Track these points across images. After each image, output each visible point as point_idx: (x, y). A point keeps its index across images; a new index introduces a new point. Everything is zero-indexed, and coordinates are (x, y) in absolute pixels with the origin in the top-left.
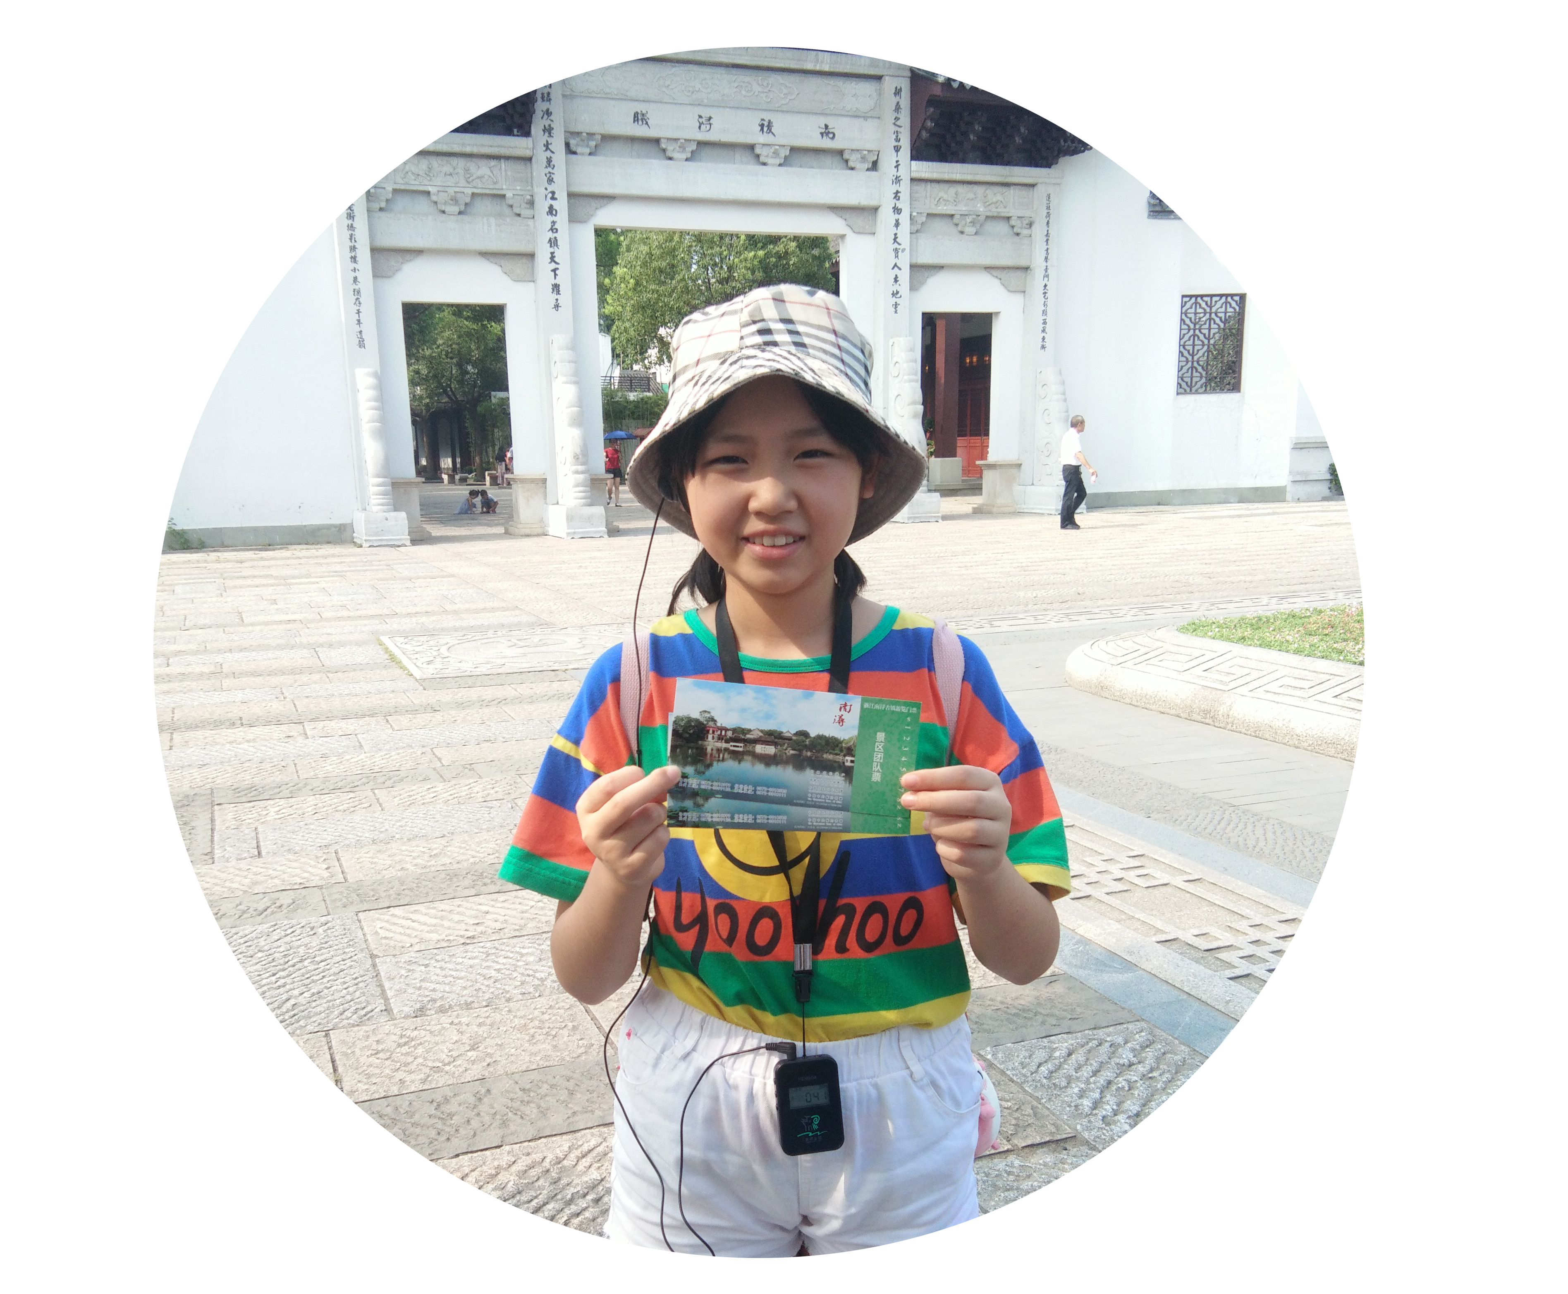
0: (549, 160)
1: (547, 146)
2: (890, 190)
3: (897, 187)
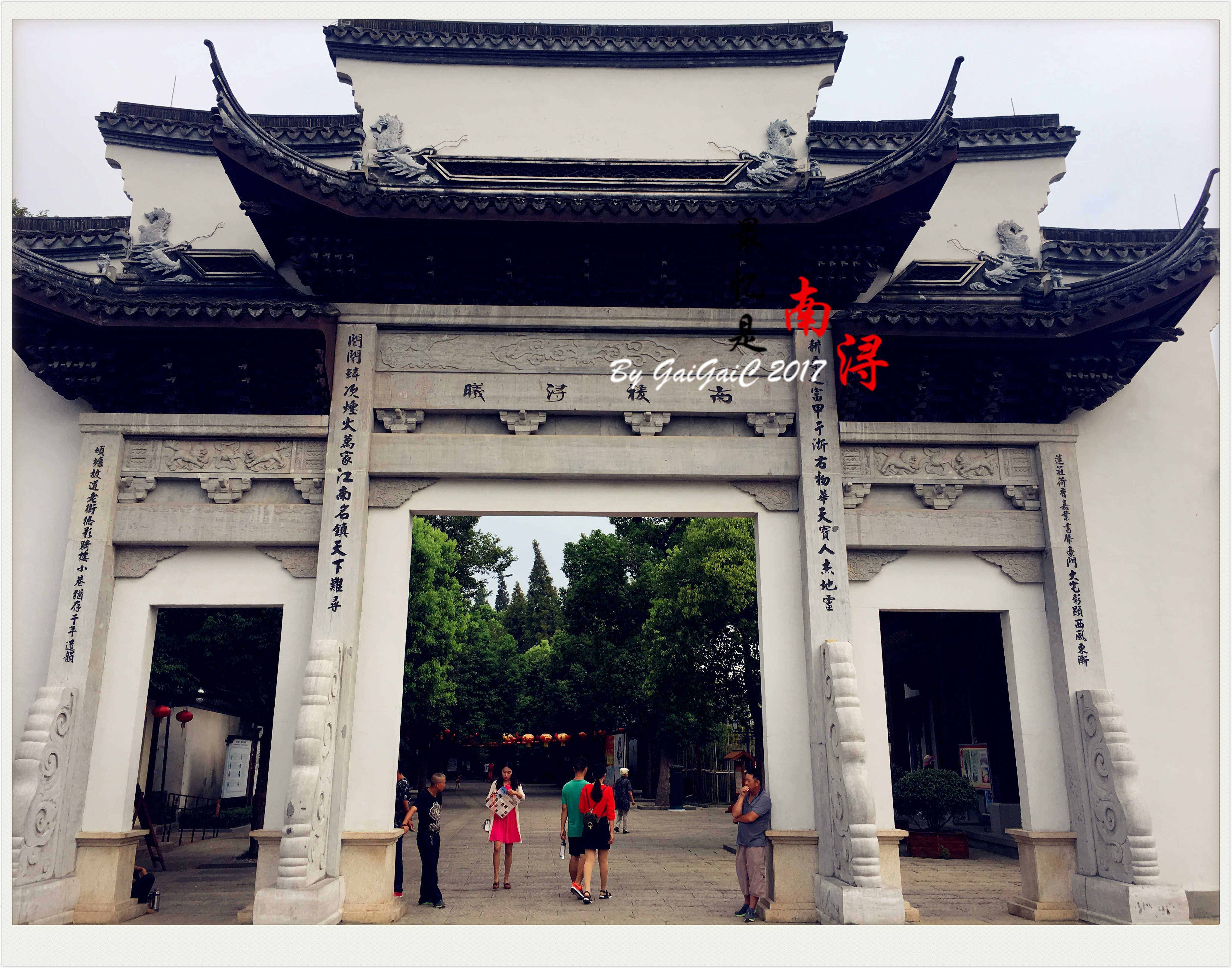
0: (348, 439)
1: (347, 424)
2: (809, 456)
3: (821, 453)
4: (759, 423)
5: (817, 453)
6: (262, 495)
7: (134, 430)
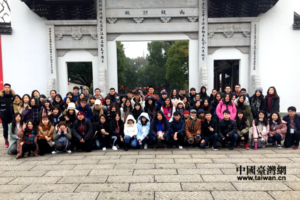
0: (101, 25)
1: (101, 22)
2: (201, 26)
3: (203, 26)
4: (190, 19)
6: (85, 38)
7: (56, 24)
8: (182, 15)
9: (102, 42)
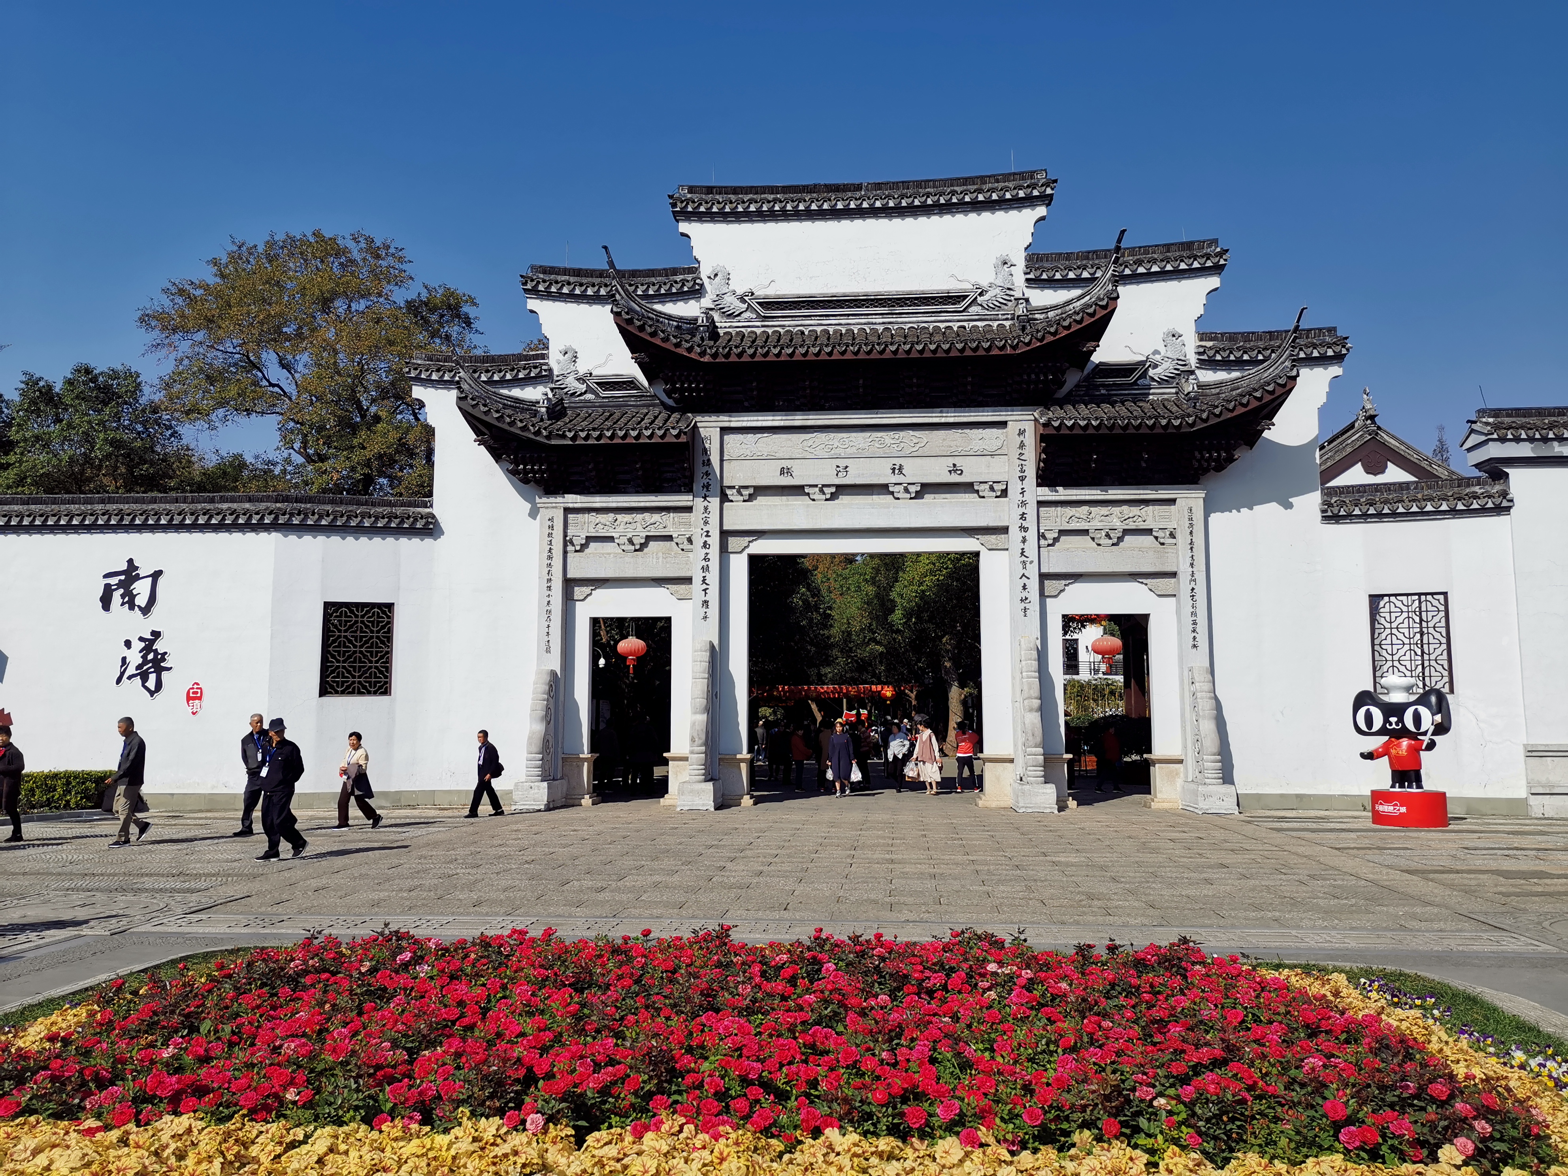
1: (705, 498)
2: (1016, 513)
3: (1023, 510)
4: (982, 488)
5: (1021, 510)
6: (654, 546)
7: (571, 505)
8: (955, 478)
9: (706, 559)
